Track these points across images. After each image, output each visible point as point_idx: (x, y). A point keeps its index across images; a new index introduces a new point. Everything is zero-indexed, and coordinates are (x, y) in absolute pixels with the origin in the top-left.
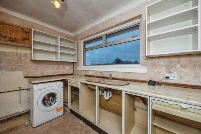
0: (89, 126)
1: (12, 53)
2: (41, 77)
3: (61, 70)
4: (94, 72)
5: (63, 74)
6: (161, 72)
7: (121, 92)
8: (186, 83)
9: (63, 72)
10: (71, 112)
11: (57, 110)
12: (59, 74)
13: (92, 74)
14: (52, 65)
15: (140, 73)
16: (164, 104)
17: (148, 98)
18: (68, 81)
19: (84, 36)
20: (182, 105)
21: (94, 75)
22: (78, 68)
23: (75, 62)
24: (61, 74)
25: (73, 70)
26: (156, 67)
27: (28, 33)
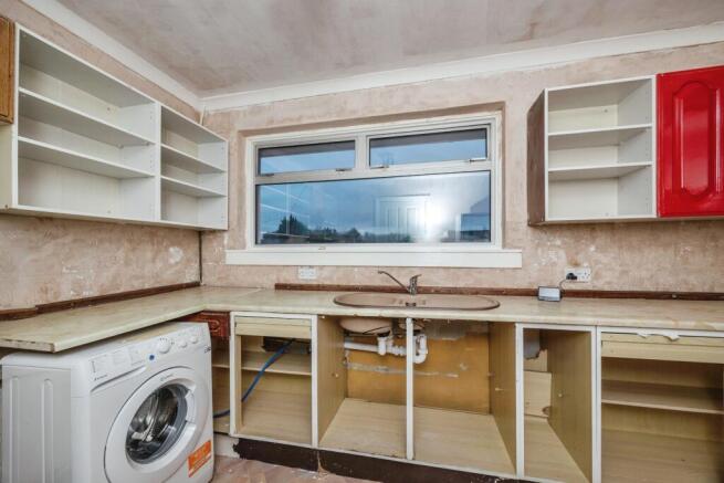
0: (365, 478)
2: (42, 310)
3: (148, 267)
4: (325, 273)
5: (157, 285)
6: (554, 264)
7: (510, 326)
8: (607, 288)
9: (155, 276)
10: (243, 456)
11: (191, 466)
12: (137, 285)
13: (314, 278)
15: (502, 270)
16: (630, 338)
17: (592, 330)
18: (232, 314)
19: (272, 122)
20: (666, 333)
21: (327, 283)
22: (233, 257)
23: (213, 232)
24: (147, 286)
25: (197, 265)
26: (543, 252)
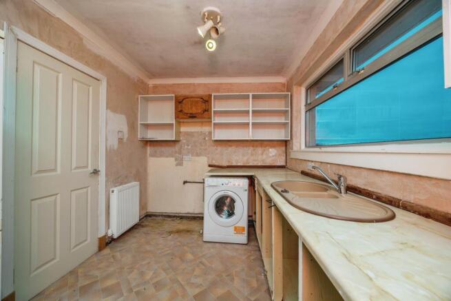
1: (198, 132)
2: (228, 167)
3: (260, 157)
9: (263, 161)
11: (235, 230)
14: (243, 147)
18: (256, 179)
22: (292, 154)
23: (288, 141)
27: (207, 101)
